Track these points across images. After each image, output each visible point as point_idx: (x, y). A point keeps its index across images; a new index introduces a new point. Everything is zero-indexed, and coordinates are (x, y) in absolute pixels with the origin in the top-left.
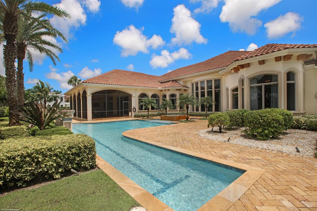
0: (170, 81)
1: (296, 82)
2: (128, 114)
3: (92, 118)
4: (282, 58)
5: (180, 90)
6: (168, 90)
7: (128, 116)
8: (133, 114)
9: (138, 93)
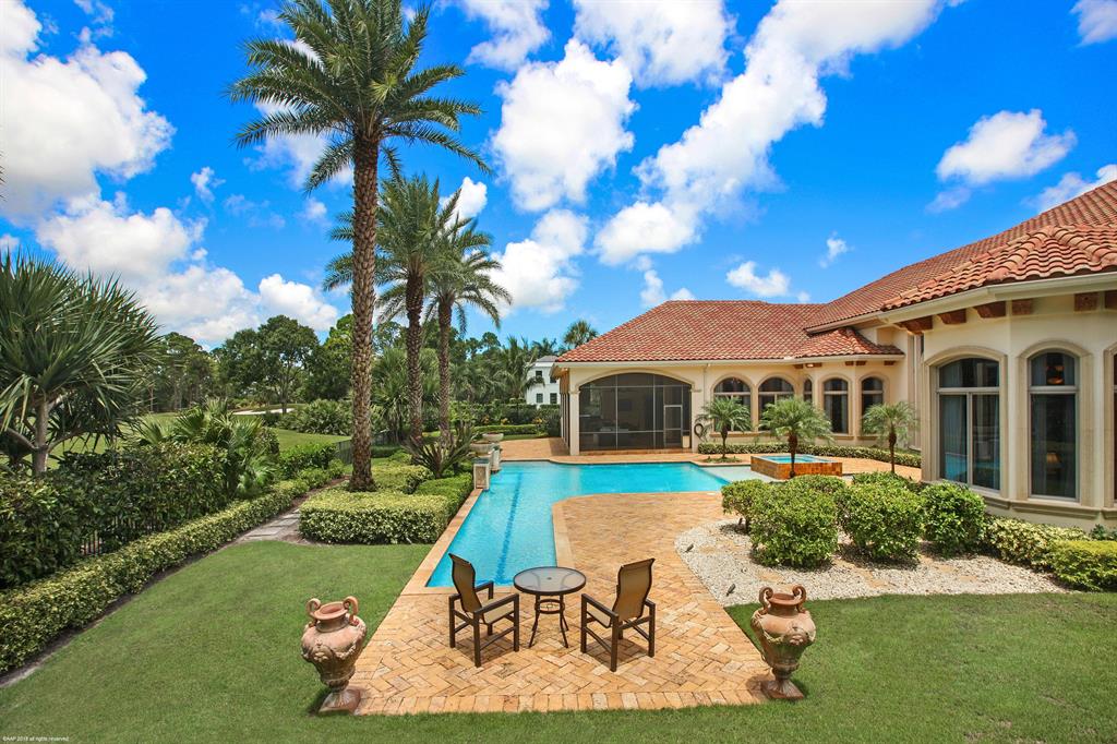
0: (831, 331)
1: (1078, 390)
2: (680, 441)
3: (580, 450)
4: (1009, 309)
5: (861, 363)
6: (818, 365)
7: (680, 447)
8: (696, 442)
9: (714, 379)
